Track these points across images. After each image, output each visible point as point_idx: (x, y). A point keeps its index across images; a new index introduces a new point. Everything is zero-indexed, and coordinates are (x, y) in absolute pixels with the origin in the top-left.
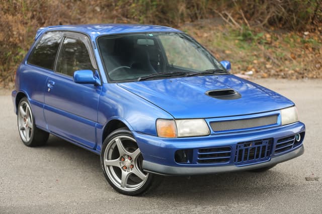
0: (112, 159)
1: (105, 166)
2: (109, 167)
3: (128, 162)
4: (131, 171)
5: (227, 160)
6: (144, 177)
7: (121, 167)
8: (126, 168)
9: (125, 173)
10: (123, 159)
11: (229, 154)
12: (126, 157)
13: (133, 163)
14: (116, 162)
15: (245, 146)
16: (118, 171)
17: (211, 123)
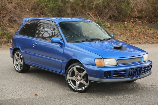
0: (71, 76)
1: (68, 80)
2: (69, 80)
3: (79, 78)
4: (80, 82)
5: (124, 76)
6: (87, 84)
7: (75, 80)
8: (78, 80)
9: (78, 83)
10: (77, 76)
11: (125, 74)
12: (78, 75)
13: (82, 78)
14: (73, 78)
15: (131, 70)
16: (74, 82)
17: (118, 60)
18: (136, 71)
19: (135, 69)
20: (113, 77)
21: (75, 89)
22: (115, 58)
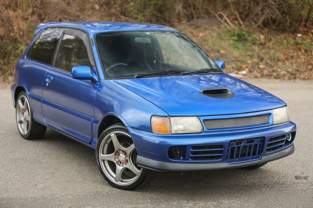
0: (107, 153)
1: (100, 160)
2: (104, 161)
3: (122, 157)
4: (125, 166)
5: (219, 157)
6: (138, 172)
7: (115, 162)
8: (120, 162)
9: (119, 168)
10: (117, 154)
11: (221, 152)
12: (121, 152)
13: (128, 158)
14: (111, 157)
15: (237, 144)
16: (113, 166)
17: (204, 120)
18: (250, 146)
19: (248, 142)
20: (192, 158)
21: (113, 180)
22: (198, 116)
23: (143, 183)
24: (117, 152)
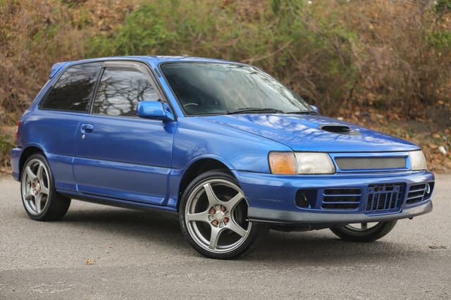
0: (196, 212)
1: (187, 222)
2: (191, 222)
3: (220, 214)
4: (225, 227)
5: (355, 206)
6: (244, 233)
7: (210, 222)
8: (217, 223)
9: (216, 231)
10: (213, 210)
11: (358, 199)
12: (218, 208)
13: (229, 215)
14: (204, 216)
15: (376, 190)
16: (205, 229)
17: (336, 158)
18: (389, 194)
19: (387, 189)
20: (324, 206)
21: (207, 248)
22: (328, 153)
23: (252, 247)
24: (212, 207)
